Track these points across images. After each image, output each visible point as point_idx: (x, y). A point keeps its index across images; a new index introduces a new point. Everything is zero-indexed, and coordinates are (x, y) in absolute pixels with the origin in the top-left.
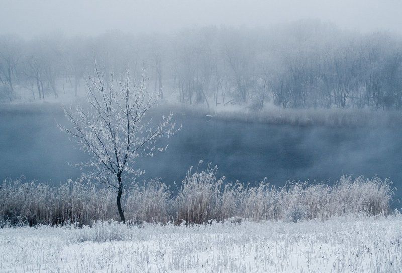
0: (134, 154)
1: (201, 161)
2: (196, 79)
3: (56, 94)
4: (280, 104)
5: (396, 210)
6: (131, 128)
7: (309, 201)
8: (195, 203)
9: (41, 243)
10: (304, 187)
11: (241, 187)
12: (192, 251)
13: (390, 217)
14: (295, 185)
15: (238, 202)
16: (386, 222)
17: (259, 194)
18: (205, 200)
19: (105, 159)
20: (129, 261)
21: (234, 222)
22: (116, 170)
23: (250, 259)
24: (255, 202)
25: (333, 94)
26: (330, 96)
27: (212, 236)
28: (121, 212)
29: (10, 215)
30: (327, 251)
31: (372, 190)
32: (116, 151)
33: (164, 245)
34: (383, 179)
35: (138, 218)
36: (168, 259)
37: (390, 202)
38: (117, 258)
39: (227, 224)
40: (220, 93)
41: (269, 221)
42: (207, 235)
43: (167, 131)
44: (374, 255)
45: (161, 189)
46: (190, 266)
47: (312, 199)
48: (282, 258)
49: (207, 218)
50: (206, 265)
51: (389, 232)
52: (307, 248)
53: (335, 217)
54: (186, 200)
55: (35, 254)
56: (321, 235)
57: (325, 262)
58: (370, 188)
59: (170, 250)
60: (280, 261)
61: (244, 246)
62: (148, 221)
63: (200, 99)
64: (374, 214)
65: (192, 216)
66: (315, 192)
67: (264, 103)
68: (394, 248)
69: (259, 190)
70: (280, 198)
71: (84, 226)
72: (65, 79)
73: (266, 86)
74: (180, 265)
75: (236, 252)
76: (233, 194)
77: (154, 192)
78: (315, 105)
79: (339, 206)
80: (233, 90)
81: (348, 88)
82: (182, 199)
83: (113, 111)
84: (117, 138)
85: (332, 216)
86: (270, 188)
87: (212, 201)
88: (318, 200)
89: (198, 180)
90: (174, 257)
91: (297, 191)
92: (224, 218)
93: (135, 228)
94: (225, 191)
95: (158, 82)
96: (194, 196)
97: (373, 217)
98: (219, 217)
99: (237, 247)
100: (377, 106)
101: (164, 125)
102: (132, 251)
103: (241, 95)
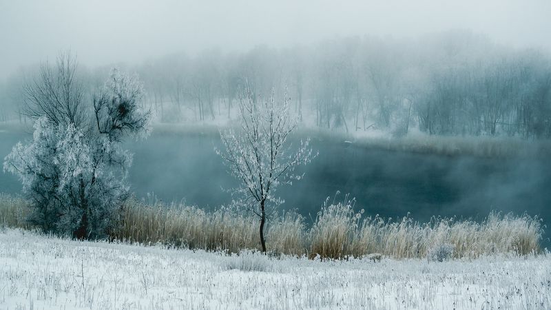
0: (276, 182)
1: (338, 192)
2: (335, 100)
3: (213, 116)
4: (426, 131)
5: (546, 249)
6: (274, 153)
7: (455, 238)
8: (330, 237)
9: (198, 266)
10: (450, 224)
11: (382, 222)
12: (326, 286)
13: (540, 256)
14: (440, 221)
15: (378, 238)
16: (536, 262)
17: (401, 230)
18: (341, 234)
19: (251, 185)
20: (270, 293)
21: (373, 258)
22: (261, 199)
23: (390, 299)
24: (397, 239)
25: (482, 119)
26: (480, 121)
27: (348, 273)
28: (263, 242)
29: (175, 236)
30: (475, 293)
31: (522, 228)
32: (261, 178)
33: (299, 280)
34: (533, 217)
35: (277, 250)
36: (304, 294)
37: (540, 240)
38: (260, 289)
39: (365, 261)
40: (361, 116)
41: (411, 259)
42: (343, 270)
43: (304, 158)
44: (524, 296)
45: (298, 220)
46: (324, 304)
47: (459, 237)
48: (426, 299)
49: (344, 253)
50: (342, 303)
51: (539, 273)
52: (453, 288)
53: (484, 256)
54: (321, 233)
55: (193, 276)
56: (468, 275)
57: (473, 304)
58: (520, 226)
59: (305, 285)
60: (424, 303)
61: (384, 284)
62: (285, 253)
63: (339, 122)
64: (524, 254)
65: (327, 250)
66: (462, 230)
67: (409, 129)
68: (544, 289)
69: (402, 225)
70: (425, 235)
71: (232, 253)
72: (221, 99)
73: (411, 108)
74: (315, 302)
75: (375, 291)
76: (372, 229)
77: (291, 224)
78: (464, 131)
79: (487, 245)
80: (375, 112)
81: (499, 113)
82: (316, 232)
83: (260, 135)
84: (262, 164)
85: (480, 255)
86: (413, 223)
87: (350, 235)
88: (465, 238)
89: (335, 212)
90: (309, 293)
91: (442, 229)
92: (362, 254)
93: (275, 259)
94: (364, 226)
95: (298, 102)
96: (329, 229)
97: (523, 257)
98: (357, 253)
99: (376, 285)
100: (527, 134)
101: (302, 151)
102: (272, 283)
103: (383, 119)
